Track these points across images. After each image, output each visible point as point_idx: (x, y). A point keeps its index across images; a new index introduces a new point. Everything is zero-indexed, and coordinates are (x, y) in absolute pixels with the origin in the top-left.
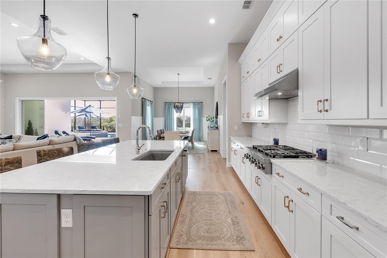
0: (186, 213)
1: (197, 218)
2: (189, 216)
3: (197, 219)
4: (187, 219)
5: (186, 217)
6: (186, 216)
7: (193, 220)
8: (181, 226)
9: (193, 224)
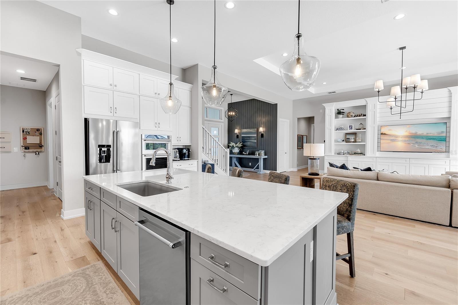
0: (112, 298)
1: (85, 301)
2: (102, 296)
3: (83, 300)
4: (101, 291)
5: (105, 292)
6: (107, 294)
7: (91, 295)
8: (103, 279)
9: (87, 289)
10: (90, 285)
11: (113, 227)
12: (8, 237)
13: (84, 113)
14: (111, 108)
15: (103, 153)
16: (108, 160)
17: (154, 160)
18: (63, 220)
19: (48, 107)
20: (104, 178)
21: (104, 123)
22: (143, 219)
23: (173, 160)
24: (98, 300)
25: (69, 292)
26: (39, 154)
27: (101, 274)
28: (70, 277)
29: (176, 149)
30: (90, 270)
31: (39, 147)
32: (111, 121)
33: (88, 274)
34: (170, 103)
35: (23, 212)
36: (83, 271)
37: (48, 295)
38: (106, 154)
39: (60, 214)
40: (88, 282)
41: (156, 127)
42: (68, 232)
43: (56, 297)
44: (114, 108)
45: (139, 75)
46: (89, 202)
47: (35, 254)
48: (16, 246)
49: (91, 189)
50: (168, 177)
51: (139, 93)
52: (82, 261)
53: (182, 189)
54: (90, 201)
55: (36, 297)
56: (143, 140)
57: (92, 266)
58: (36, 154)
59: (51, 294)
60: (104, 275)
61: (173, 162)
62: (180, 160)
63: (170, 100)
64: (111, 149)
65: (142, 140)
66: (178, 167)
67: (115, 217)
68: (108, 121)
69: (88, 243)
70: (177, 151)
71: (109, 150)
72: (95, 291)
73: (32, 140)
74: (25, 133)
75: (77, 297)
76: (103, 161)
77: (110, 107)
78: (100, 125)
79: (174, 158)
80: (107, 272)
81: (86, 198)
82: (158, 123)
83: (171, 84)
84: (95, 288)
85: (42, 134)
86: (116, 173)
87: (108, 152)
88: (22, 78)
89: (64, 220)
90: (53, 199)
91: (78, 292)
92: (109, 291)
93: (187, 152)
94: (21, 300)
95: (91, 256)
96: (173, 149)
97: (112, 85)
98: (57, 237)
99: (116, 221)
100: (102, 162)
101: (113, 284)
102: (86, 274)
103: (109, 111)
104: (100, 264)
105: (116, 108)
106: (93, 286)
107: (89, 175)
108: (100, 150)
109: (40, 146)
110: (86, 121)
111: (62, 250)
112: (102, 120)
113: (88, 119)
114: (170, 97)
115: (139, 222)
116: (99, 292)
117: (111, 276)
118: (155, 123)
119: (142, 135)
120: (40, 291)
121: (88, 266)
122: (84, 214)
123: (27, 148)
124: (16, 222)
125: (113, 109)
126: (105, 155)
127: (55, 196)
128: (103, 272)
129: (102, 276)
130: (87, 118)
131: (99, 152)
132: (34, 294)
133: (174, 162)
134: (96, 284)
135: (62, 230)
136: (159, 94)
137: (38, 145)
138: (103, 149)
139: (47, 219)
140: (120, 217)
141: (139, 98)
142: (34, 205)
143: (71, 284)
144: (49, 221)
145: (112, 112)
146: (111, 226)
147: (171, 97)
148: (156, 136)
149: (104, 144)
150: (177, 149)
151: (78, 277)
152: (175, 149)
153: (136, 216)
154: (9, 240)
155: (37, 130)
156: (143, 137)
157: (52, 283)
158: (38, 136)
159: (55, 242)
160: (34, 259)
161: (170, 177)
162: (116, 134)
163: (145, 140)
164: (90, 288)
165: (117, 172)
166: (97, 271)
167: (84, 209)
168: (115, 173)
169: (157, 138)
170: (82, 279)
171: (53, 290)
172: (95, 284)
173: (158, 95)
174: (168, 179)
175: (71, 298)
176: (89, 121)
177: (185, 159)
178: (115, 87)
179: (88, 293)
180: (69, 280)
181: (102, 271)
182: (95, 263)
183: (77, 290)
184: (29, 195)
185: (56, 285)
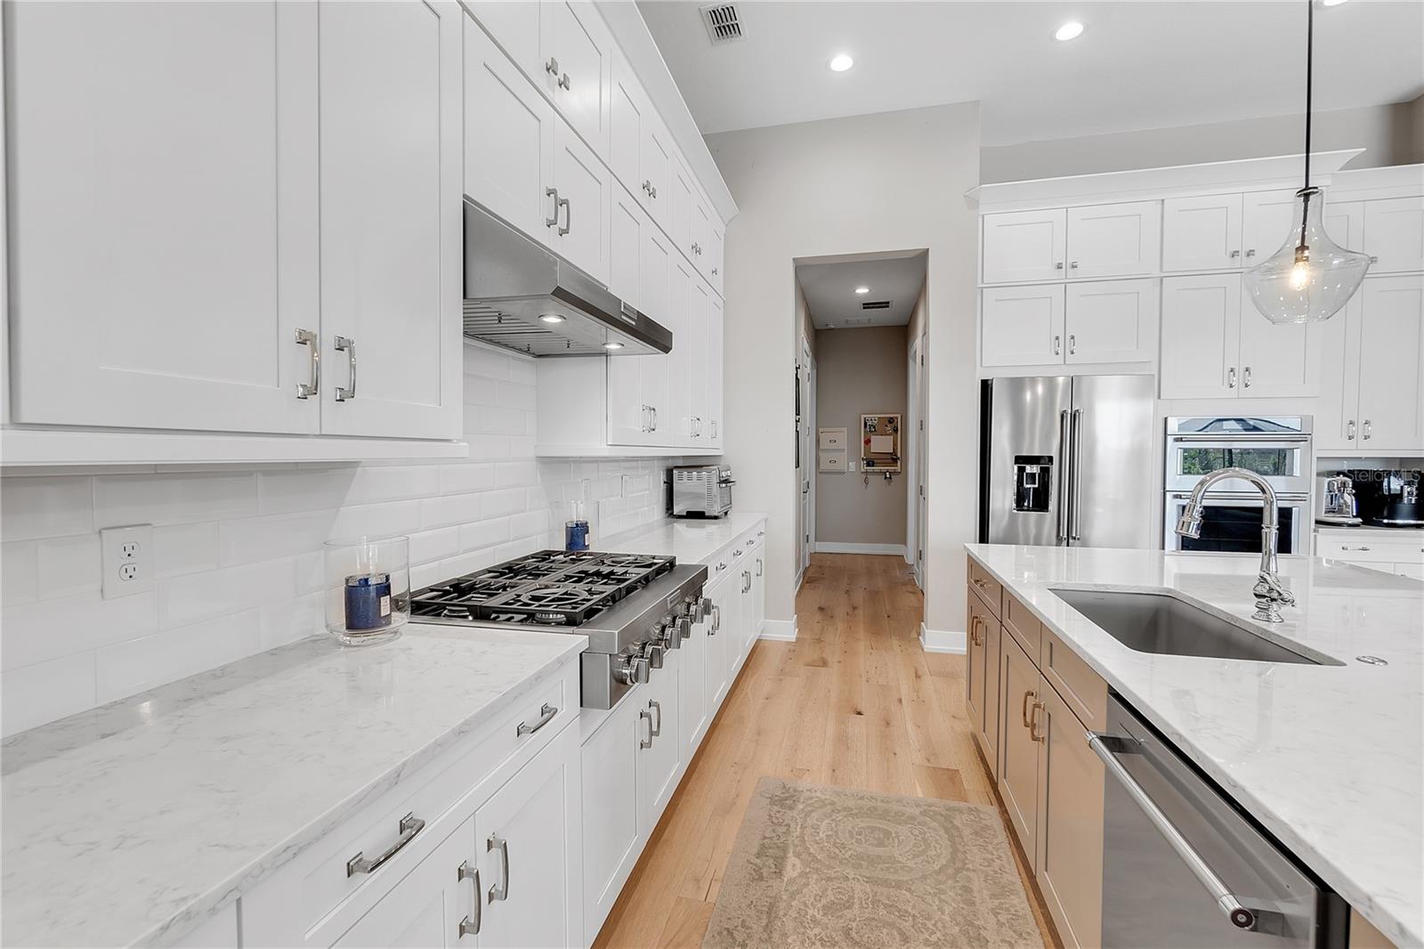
2: (985, 920)
4: (983, 901)
5: (995, 913)
6: (1000, 924)
7: (957, 894)
8: (996, 867)
9: (951, 871)
10: (959, 865)
11: (1029, 720)
12: (824, 655)
13: (981, 365)
14: (1057, 338)
15: (1029, 480)
16: (1041, 503)
17: (1197, 515)
18: (923, 650)
19: (911, 362)
20: (1028, 556)
21: (1040, 389)
22: (1123, 735)
23: (1317, 522)
24: (973, 924)
25: (908, 848)
26: (890, 478)
27: (990, 848)
28: (917, 811)
29: (1338, 474)
30: (965, 817)
31: (890, 461)
32: (1061, 380)
33: (957, 828)
34: (1299, 276)
35: (855, 608)
36: (947, 810)
37: (868, 827)
38: (1036, 486)
39: (919, 634)
40: (955, 851)
41: (1231, 386)
42: (929, 683)
43: (881, 844)
44: (1068, 337)
45: (1160, 206)
46: (975, 620)
47: (860, 713)
48: (830, 679)
49: (981, 585)
50: (1264, 592)
51: (1161, 271)
52: (947, 780)
53: (1345, 665)
54: (977, 617)
55: (846, 819)
56: (1170, 439)
57: (970, 810)
58: (886, 478)
59: (873, 829)
60: (999, 858)
61: (1315, 531)
62: (1363, 523)
63: (1301, 263)
64: (1054, 469)
65: (1169, 437)
66: (1345, 557)
67: (1034, 688)
68: (1050, 383)
69: (970, 738)
70: (1344, 484)
71: (1045, 472)
72: (967, 890)
73: (882, 444)
74: (871, 429)
75: (924, 877)
76: (1026, 504)
77: (1053, 338)
78: (1028, 396)
79: (1326, 512)
80: (1010, 854)
81: (971, 608)
82: (1240, 371)
83: (1306, 194)
84: (969, 879)
85: (897, 430)
86: (1066, 547)
87: (1044, 479)
88: (867, 306)
89: (925, 650)
90: (910, 590)
91: (929, 863)
92: (1006, 917)
93: (1407, 489)
94: (821, 807)
95: (973, 781)
96: (1319, 474)
97: (1061, 268)
98: (905, 691)
99: (1036, 706)
100: (1026, 508)
101: (1020, 901)
102: (954, 825)
103: (1050, 351)
104: (991, 815)
105: (1073, 338)
106: (965, 872)
107: (988, 543)
108: (1021, 470)
109: (893, 458)
110: (986, 387)
111: (910, 727)
112: (1033, 380)
113: (990, 383)
114: (1303, 247)
115: (1102, 739)
116: (978, 901)
117: (1020, 875)
118: (1227, 368)
119: (1169, 420)
120: (856, 809)
121: (962, 804)
122: (963, 649)
123: (870, 463)
124: (841, 626)
125: (1065, 343)
126: (1034, 488)
127: (916, 584)
128: (997, 844)
129: (993, 855)
130: (987, 380)
131: (1016, 477)
132: (845, 809)
133: (1323, 530)
134: (974, 871)
135: (918, 676)
136: (1250, 253)
137: (889, 456)
138: (1029, 469)
139: (893, 637)
140: (1048, 698)
141: (1158, 288)
142: (873, 596)
143: (916, 832)
144: (895, 642)
145: (1061, 351)
146: (1022, 714)
147: (1307, 248)
148: (1242, 420)
149: (1036, 454)
150: (1345, 475)
151: (935, 824)
152: (1331, 474)
153: (1098, 716)
154: (824, 663)
155: (890, 422)
156: (1173, 427)
157: (880, 804)
158: (890, 435)
159: (900, 701)
160: (857, 727)
161: (1275, 595)
162: (1071, 421)
163: (1181, 440)
164: (958, 871)
165: (1068, 545)
166: (983, 833)
167: (963, 636)
168: (1064, 548)
169: (1246, 430)
170: (942, 832)
171: (880, 823)
172: (970, 866)
173: (1245, 259)
174: (1264, 600)
175: (911, 869)
176: (992, 388)
177: (1399, 522)
178: (1070, 271)
179: (950, 882)
180: (913, 818)
181: (995, 841)
182: (980, 807)
183: (927, 856)
184: (870, 573)
185: (884, 815)
